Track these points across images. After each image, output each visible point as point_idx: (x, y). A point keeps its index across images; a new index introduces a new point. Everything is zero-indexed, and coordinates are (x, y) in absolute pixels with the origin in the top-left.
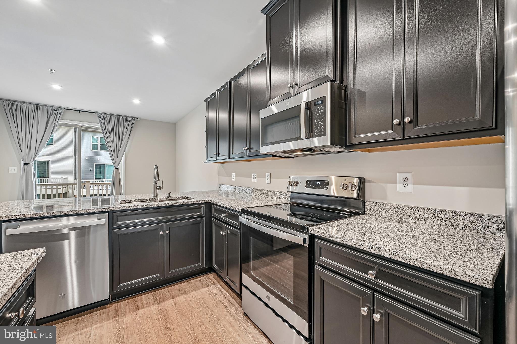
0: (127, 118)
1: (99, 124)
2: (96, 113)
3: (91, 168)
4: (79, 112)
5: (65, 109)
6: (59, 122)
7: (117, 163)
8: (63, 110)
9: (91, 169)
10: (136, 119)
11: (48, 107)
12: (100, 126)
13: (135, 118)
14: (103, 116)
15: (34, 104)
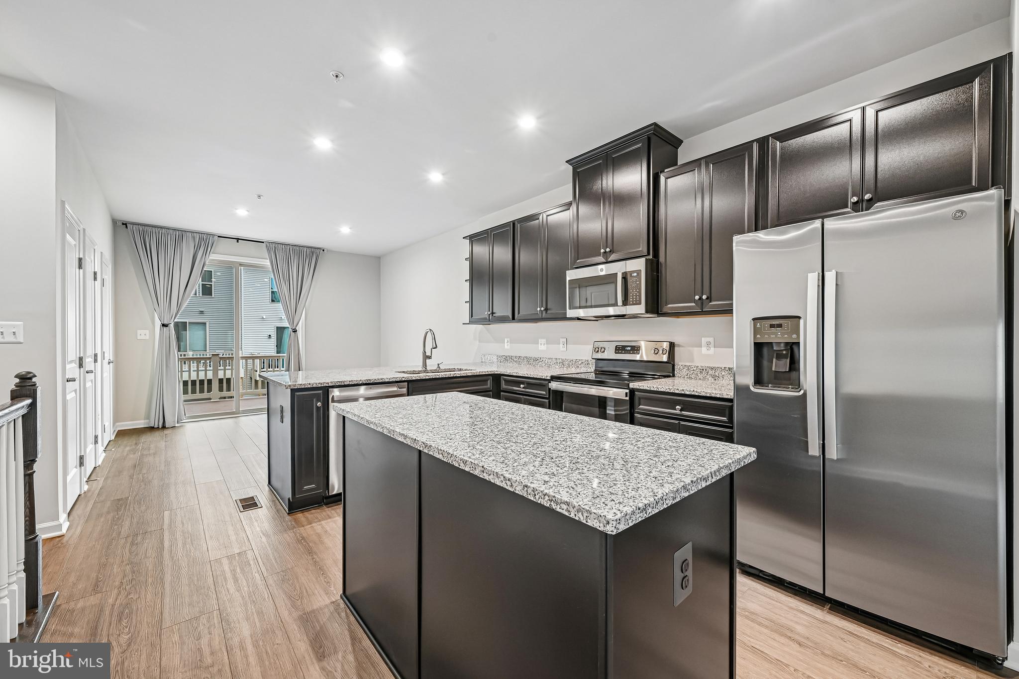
0: (308, 251)
1: (268, 261)
2: (263, 242)
3: (270, 334)
4: (238, 241)
5: (218, 237)
6: (210, 258)
7: (295, 324)
8: (216, 237)
9: (270, 336)
10: (322, 251)
11: (195, 234)
12: (269, 264)
13: (320, 249)
14: (274, 247)
15: (175, 230)
